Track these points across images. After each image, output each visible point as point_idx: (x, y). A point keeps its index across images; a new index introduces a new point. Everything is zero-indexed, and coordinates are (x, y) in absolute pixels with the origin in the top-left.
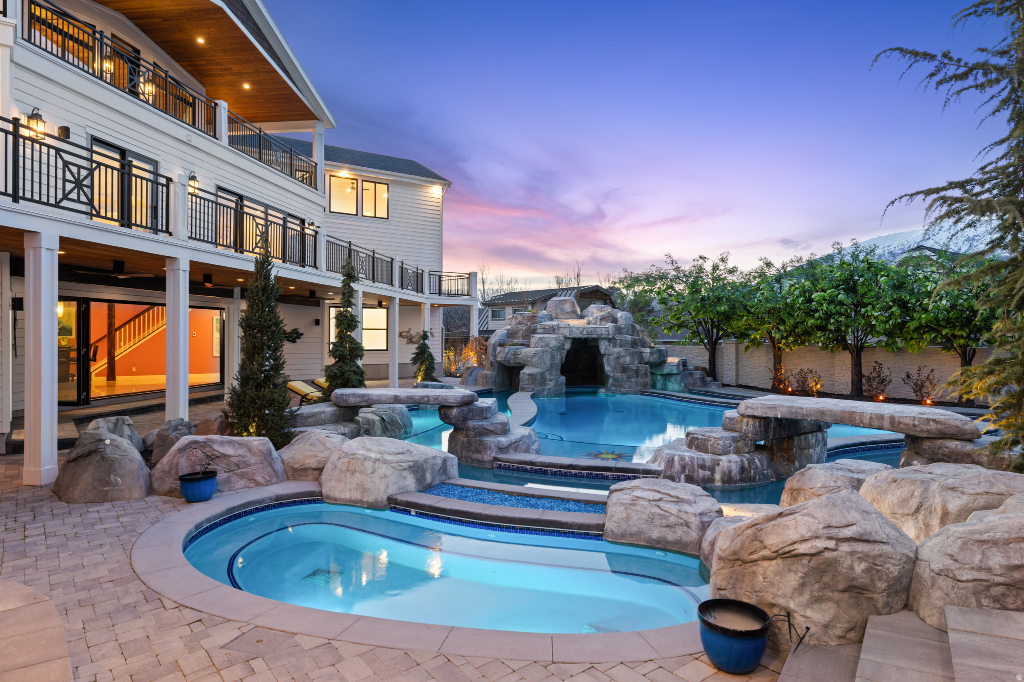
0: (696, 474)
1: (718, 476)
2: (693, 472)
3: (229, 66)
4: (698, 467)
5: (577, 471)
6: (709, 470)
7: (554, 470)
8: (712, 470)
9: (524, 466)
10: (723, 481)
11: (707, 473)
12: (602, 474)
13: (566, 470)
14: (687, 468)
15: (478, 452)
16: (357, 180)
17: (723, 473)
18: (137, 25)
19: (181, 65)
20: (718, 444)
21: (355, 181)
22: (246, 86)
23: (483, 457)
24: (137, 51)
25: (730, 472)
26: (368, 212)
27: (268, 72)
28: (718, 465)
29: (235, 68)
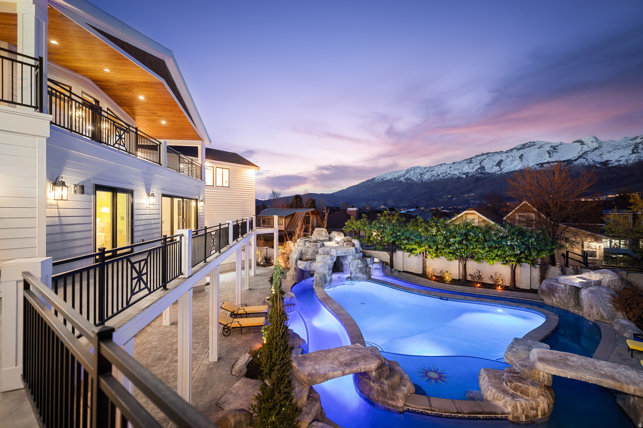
0: (529, 413)
1: (539, 413)
2: (528, 412)
3: (156, 112)
4: (530, 409)
5: (462, 415)
6: (535, 410)
7: (447, 414)
8: (537, 410)
9: (426, 411)
10: (542, 415)
11: (535, 412)
12: (477, 416)
13: (455, 415)
14: (525, 410)
15: (392, 400)
16: (213, 167)
17: (542, 411)
18: (98, 85)
19: (123, 109)
20: (535, 392)
21: (212, 168)
22: (164, 122)
23: (397, 404)
24: (97, 102)
25: (544, 409)
26: (219, 184)
27: (180, 117)
28: (539, 406)
29: (159, 113)
